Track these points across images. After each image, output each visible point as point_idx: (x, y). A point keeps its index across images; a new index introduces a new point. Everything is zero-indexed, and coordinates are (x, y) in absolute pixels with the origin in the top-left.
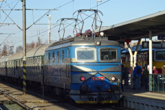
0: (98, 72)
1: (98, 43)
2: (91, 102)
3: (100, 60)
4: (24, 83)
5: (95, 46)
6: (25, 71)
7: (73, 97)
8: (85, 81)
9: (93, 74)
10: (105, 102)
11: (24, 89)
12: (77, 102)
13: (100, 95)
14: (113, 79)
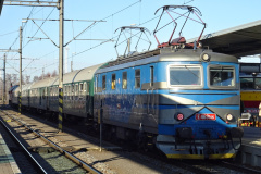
0: (205, 106)
1: (206, 57)
2: (194, 156)
3: (209, 86)
4: (60, 118)
5: (200, 62)
6: (61, 101)
7: (161, 147)
8: (183, 121)
9: (197, 109)
10: (216, 156)
11: (60, 126)
12: (169, 156)
13: (209, 144)
14: (230, 117)
